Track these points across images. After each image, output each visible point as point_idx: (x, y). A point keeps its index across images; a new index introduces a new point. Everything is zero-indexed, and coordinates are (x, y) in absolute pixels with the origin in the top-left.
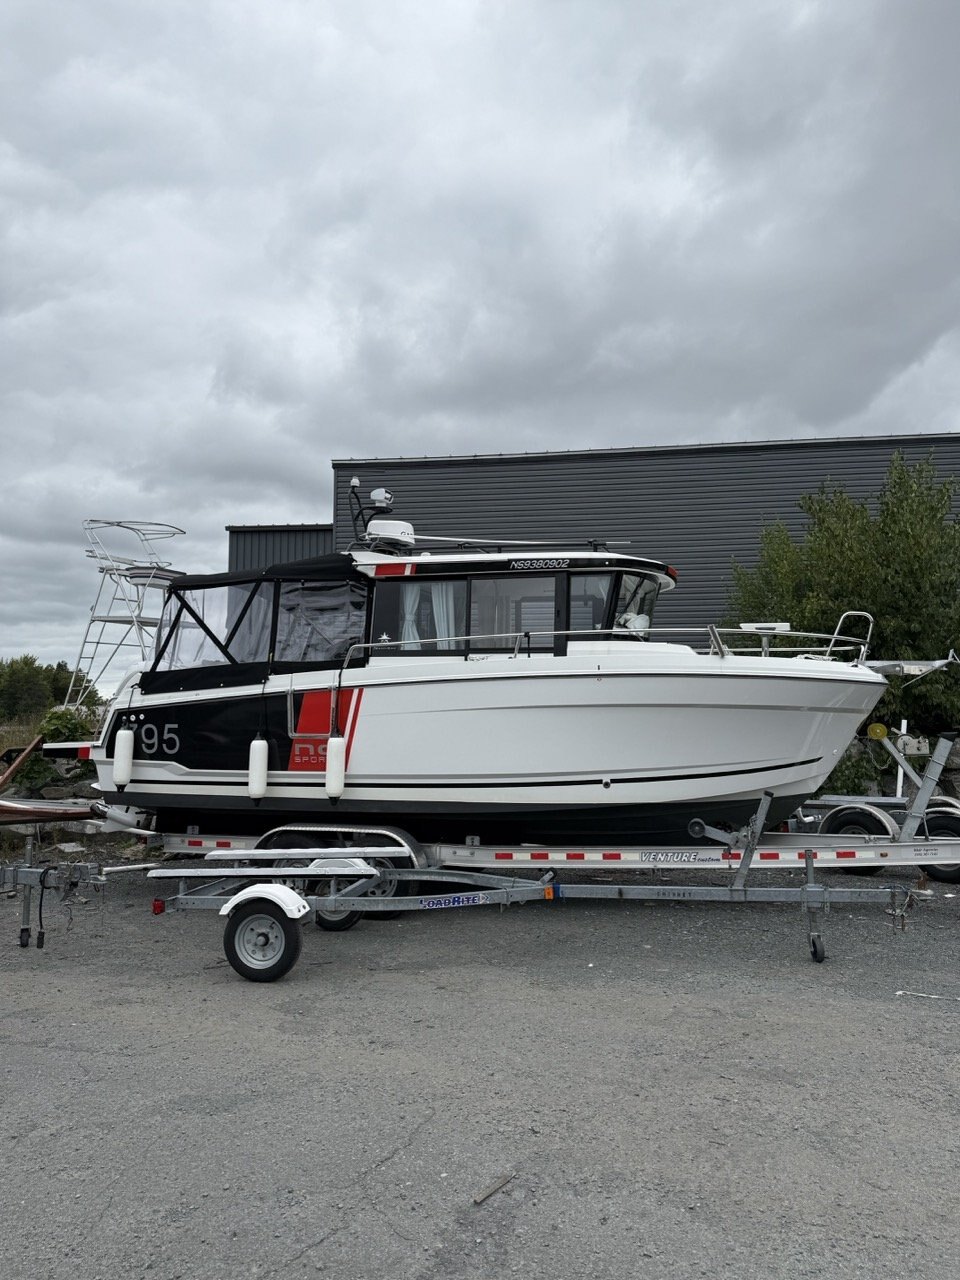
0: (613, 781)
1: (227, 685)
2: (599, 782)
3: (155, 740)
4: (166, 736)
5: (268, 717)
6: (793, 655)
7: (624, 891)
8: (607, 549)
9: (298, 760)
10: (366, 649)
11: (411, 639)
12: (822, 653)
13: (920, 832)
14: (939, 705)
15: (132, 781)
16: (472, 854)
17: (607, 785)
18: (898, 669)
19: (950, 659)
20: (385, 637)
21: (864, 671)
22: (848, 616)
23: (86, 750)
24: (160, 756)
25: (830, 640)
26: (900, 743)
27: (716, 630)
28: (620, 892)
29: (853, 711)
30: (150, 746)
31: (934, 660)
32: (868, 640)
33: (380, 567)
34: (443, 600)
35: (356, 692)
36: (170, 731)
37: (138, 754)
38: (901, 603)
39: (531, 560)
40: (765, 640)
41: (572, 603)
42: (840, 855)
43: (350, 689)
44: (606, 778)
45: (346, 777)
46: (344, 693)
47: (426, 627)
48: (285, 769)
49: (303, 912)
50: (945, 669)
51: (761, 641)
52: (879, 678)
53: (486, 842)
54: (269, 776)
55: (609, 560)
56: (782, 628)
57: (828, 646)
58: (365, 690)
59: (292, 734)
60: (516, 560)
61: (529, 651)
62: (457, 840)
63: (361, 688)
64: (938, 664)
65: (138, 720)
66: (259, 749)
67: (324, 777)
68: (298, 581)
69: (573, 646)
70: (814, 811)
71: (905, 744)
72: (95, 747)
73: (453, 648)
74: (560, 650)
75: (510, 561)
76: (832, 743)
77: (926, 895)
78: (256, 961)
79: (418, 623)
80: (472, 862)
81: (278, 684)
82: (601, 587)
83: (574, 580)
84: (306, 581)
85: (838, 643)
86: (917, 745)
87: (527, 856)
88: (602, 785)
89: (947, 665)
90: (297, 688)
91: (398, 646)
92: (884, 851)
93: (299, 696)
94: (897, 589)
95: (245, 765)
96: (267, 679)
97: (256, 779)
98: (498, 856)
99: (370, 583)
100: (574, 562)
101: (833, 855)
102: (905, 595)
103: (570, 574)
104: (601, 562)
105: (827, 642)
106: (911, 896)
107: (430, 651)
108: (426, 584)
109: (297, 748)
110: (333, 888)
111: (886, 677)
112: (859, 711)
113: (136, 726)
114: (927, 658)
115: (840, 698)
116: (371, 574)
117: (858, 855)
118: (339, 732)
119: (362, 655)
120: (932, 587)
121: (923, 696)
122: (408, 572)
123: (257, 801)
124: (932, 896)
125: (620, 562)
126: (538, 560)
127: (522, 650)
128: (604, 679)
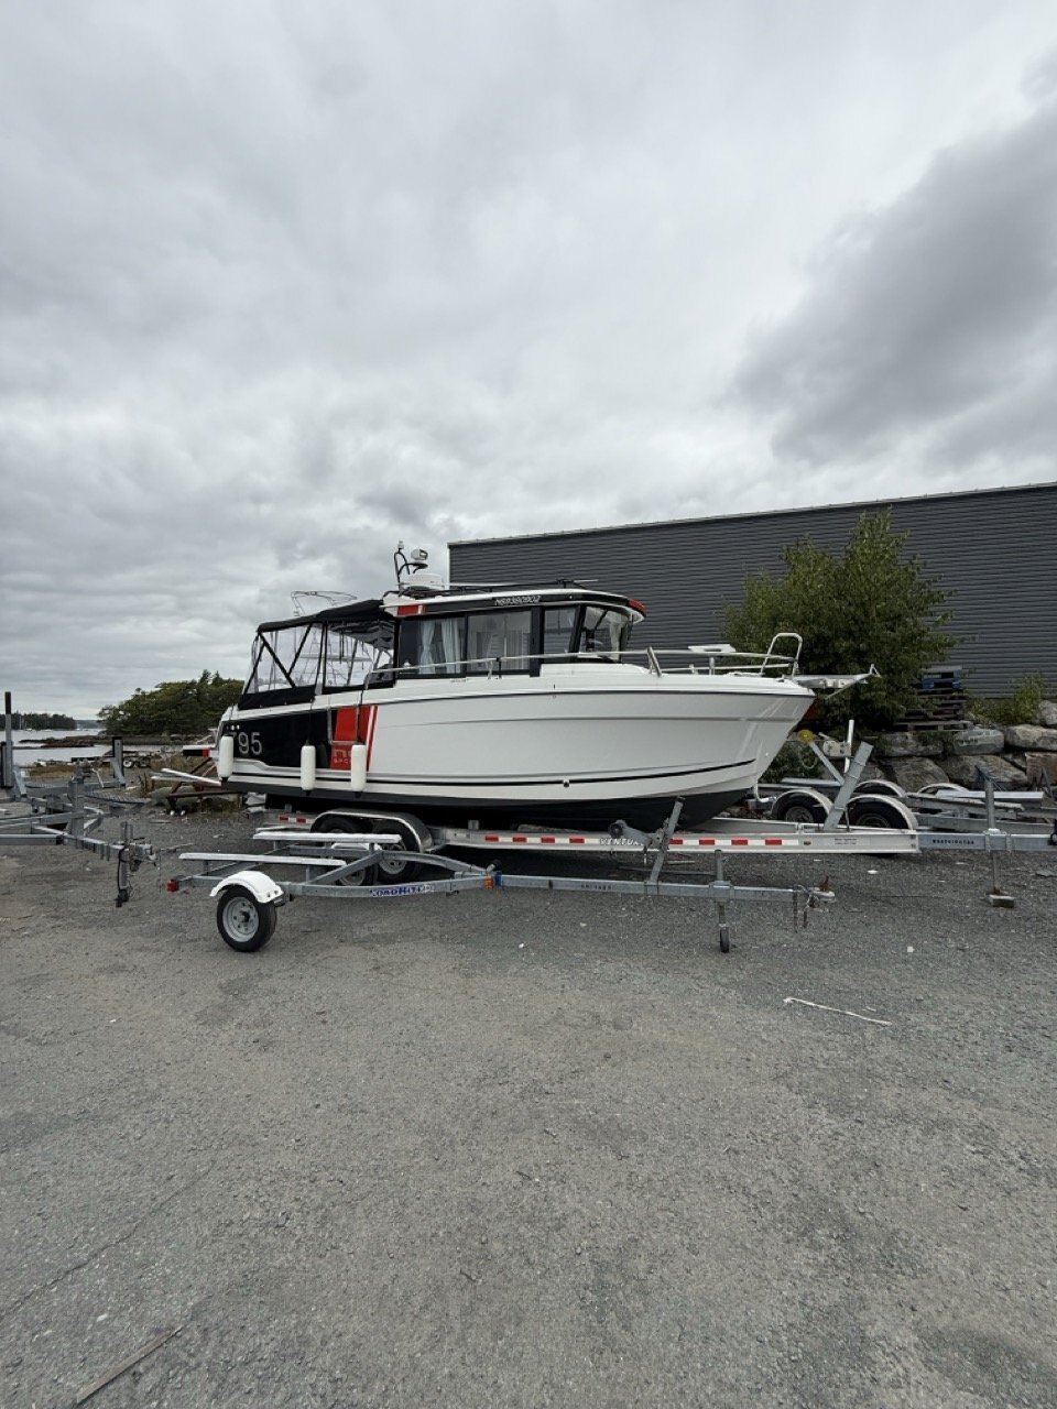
0: (572, 782)
1: (289, 703)
2: (560, 782)
3: (246, 744)
4: (253, 741)
5: (315, 728)
6: (726, 672)
7: (554, 883)
8: (578, 586)
9: (336, 761)
10: (394, 673)
11: (426, 665)
12: (757, 671)
13: (842, 821)
14: (883, 708)
15: (234, 774)
16: (468, 836)
17: (566, 785)
18: (821, 683)
19: (871, 673)
20: (407, 664)
21: (791, 686)
22: (780, 638)
23: (207, 751)
24: (251, 756)
25: (764, 659)
26: (825, 746)
27: (653, 652)
28: (551, 884)
29: (783, 720)
30: (244, 749)
31: (855, 674)
32: (797, 658)
33: (401, 608)
34: (450, 633)
35: (373, 708)
36: (256, 738)
37: (237, 754)
38: (853, 628)
39: (511, 597)
40: (712, 660)
41: (546, 636)
42: (768, 842)
43: (369, 706)
44: (566, 779)
45: (367, 775)
46: (364, 709)
47: (438, 655)
48: (328, 767)
49: (273, 896)
50: (865, 682)
51: (708, 662)
52: (804, 691)
53: (483, 827)
54: (317, 772)
55: (573, 595)
56: (727, 649)
57: (761, 664)
58: (379, 707)
59: (331, 742)
60: (500, 598)
61: (499, 673)
62: (460, 823)
63: (376, 705)
64: (859, 677)
65: (236, 730)
66: (308, 752)
67: (349, 774)
68: (340, 622)
69: (545, 668)
70: (772, 793)
71: (830, 747)
72: (212, 749)
73: (458, 671)
74: (534, 671)
75: (494, 599)
76: (764, 749)
77: (828, 897)
78: (241, 936)
79: (432, 652)
80: (469, 842)
81: (322, 702)
82: (569, 618)
83: (547, 613)
84: (349, 622)
85: (771, 661)
86: (839, 748)
87: (510, 839)
88: (562, 785)
89: (866, 679)
90: (333, 705)
91: (416, 671)
92: (807, 840)
93: (334, 712)
94: (850, 617)
95: (298, 764)
96: (314, 699)
97: (306, 775)
98: (487, 839)
99: (397, 621)
100: (544, 598)
101: (763, 843)
102: (856, 622)
103: (544, 609)
104: (566, 597)
105: (760, 661)
106: (812, 898)
107: (441, 674)
108: (438, 621)
109: (335, 752)
110: (307, 876)
111: (814, 690)
112: (790, 720)
113: (235, 734)
114: (846, 672)
115: (774, 708)
116: (395, 614)
117: (784, 842)
118: (361, 741)
119: (390, 679)
120: (878, 615)
121: (867, 702)
122: (420, 612)
123: (308, 792)
124: (833, 898)
125: (586, 597)
126: (516, 597)
127: (494, 673)
128: (558, 696)
